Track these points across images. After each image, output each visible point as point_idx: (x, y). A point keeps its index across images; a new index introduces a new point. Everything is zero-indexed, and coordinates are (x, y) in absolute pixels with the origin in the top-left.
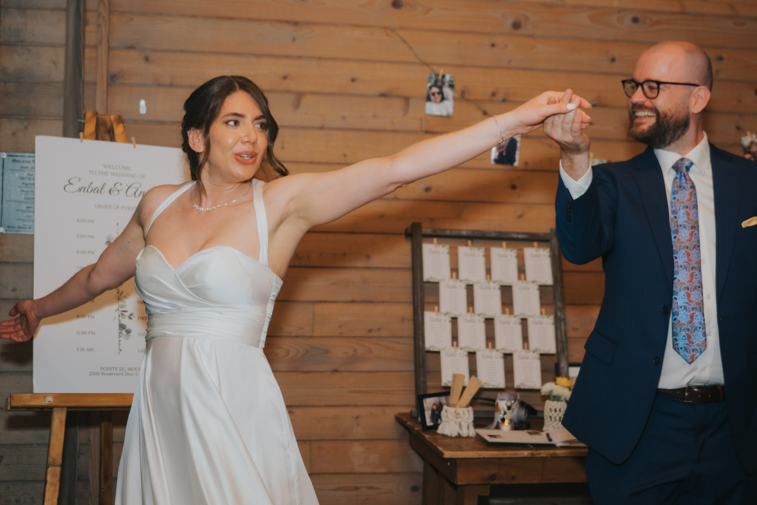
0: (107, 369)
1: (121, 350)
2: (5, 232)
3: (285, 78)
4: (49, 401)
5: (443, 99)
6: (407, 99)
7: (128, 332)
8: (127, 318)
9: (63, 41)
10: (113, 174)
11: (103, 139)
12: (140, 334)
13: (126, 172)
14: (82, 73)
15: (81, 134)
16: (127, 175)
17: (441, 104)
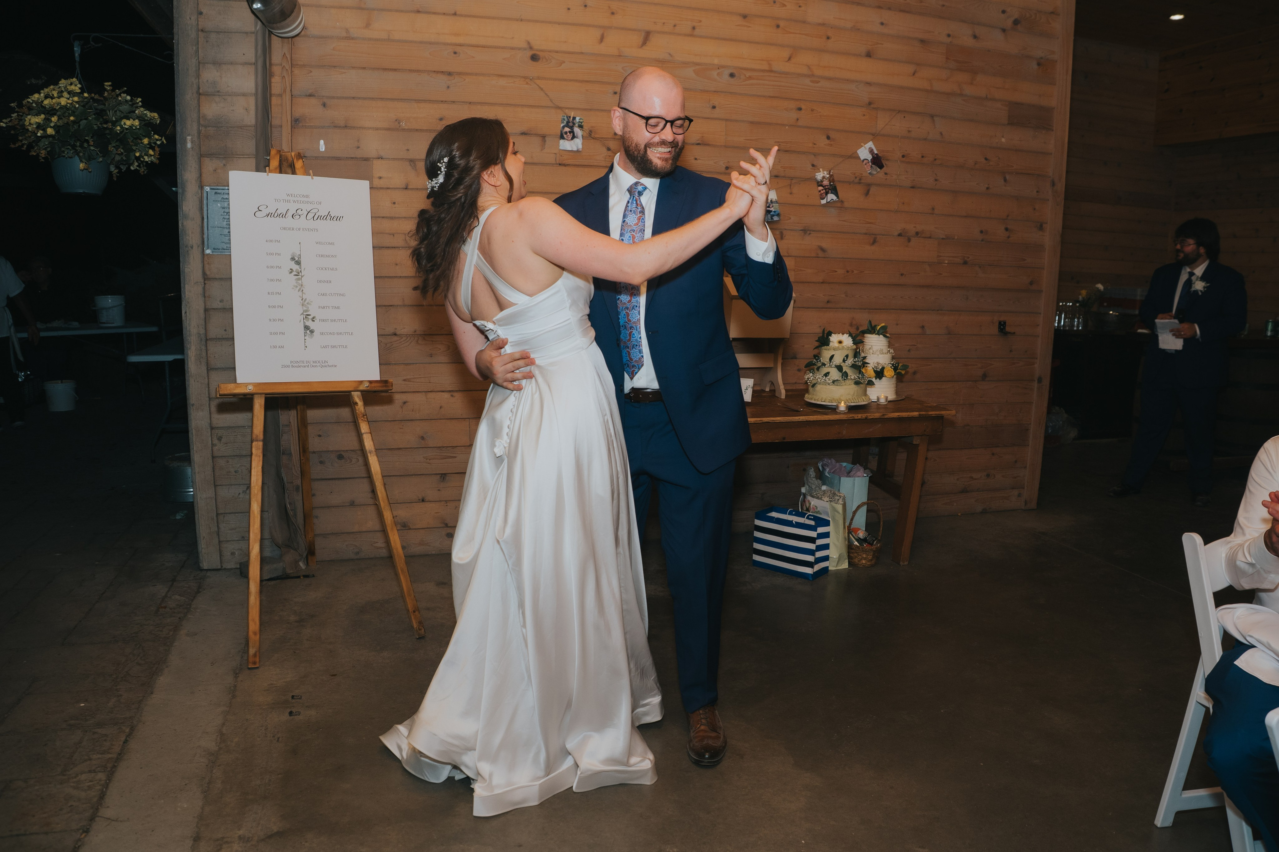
0: (296, 362)
1: (306, 347)
2: (211, 253)
4: (250, 389)
5: (574, 137)
6: (544, 137)
7: (312, 332)
8: (310, 320)
9: (254, 91)
10: (294, 202)
11: (286, 173)
12: (322, 334)
13: (306, 199)
14: (270, 118)
15: (267, 168)
16: (307, 202)
17: (572, 141)
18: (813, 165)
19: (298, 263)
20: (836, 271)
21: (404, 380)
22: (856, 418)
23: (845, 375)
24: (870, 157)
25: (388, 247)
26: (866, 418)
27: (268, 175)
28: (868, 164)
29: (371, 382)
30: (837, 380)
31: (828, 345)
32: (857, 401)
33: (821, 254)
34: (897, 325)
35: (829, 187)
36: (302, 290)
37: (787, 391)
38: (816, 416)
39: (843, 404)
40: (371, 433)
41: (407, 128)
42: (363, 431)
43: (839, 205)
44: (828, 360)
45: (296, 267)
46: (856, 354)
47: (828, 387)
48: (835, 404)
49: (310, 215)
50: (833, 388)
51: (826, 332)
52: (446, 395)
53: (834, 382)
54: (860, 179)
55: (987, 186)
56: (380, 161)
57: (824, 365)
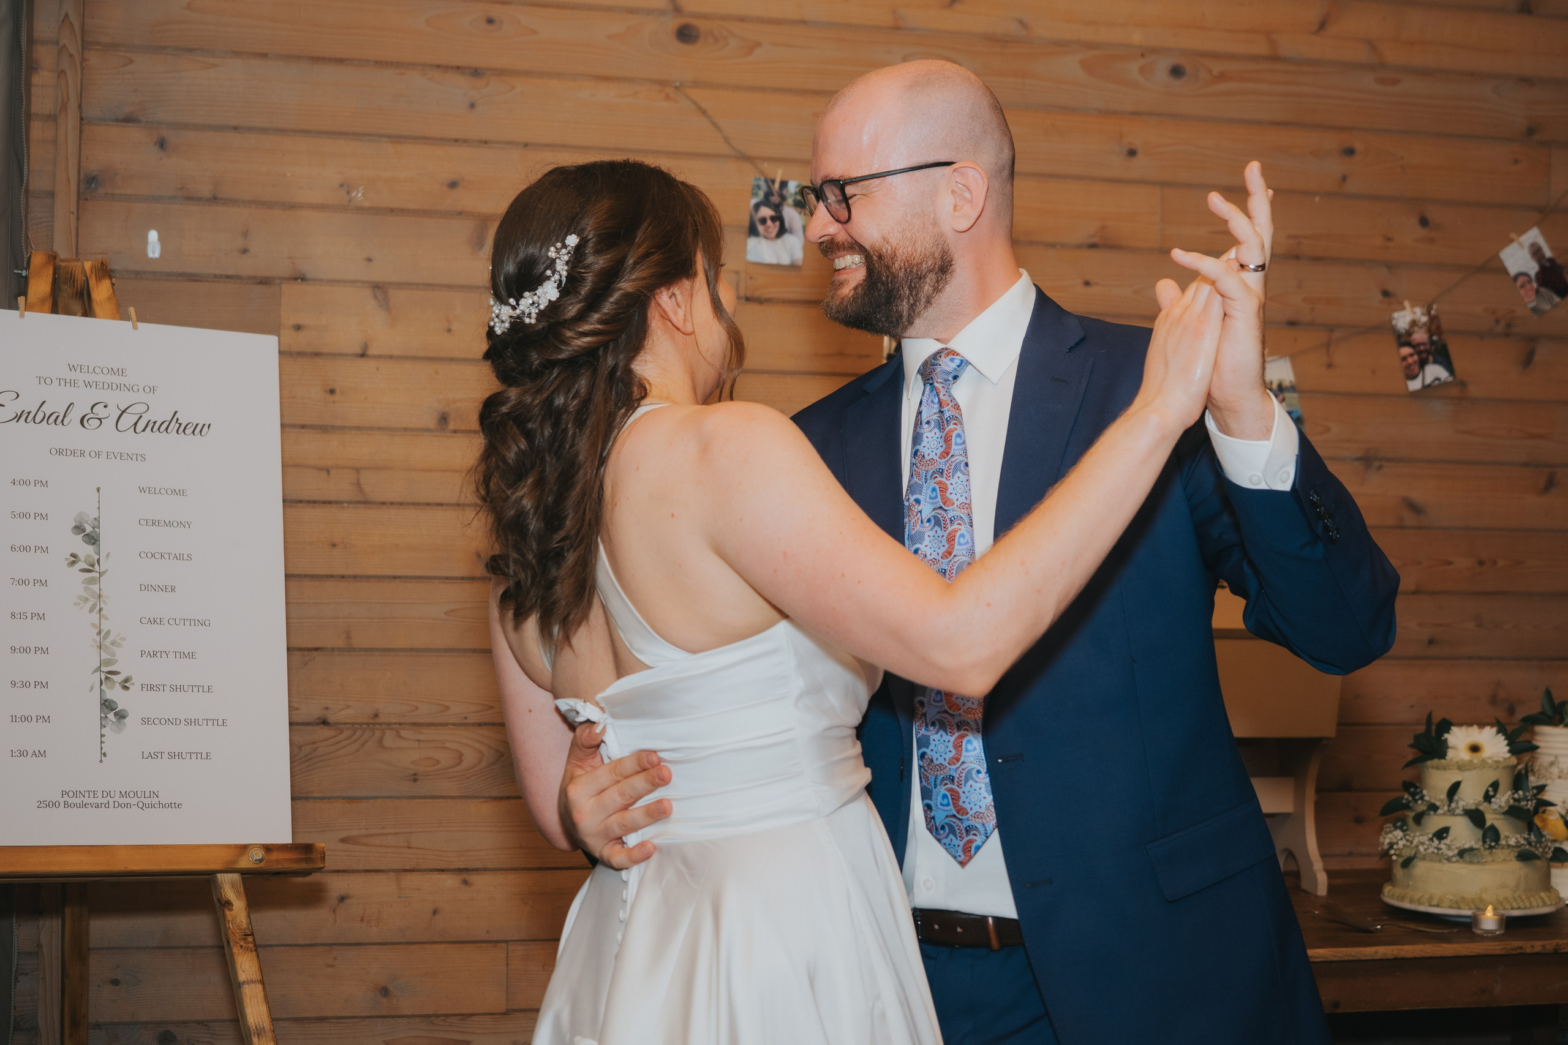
0: (75, 794)
1: (105, 755)
3: (453, 185)
5: (782, 231)
7: (121, 716)
8: (118, 687)
10: (88, 384)
11: (68, 312)
12: (146, 721)
13: (117, 379)
14: (25, 173)
15: (21, 300)
16: (119, 387)
17: (779, 241)
18: (1386, 294)
19: (92, 539)
20: (1450, 563)
21: (344, 840)
22: (1529, 950)
23: (1491, 836)
24: (1533, 268)
25: (314, 502)
26: (1556, 952)
27: (22, 316)
28: (1528, 287)
29: (268, 848)
30: (1471, 849)
31: (1443, 756)
32: (1528, 904)
33: (1410, 519)
35: (1428, 347)
36: (100, 610)
37: (1331, 874)
38: (1421, 947)
39: (1489, 913)
40: (262, 982)
41: (366, 204)
42: (242, 977)
43: (1454, 392)
44: (1443, 796)
45: (85, 550)
46: (1519, 781)
47: (1447, 866)
48: (1468, 913)
49: (127, 420)
50: (1461, 869)
51: (1436, 719)
52: (450, 881)
53: (1462, 853)
54: (1509, 326)
56: (297, 288)
57: (1434, 808)
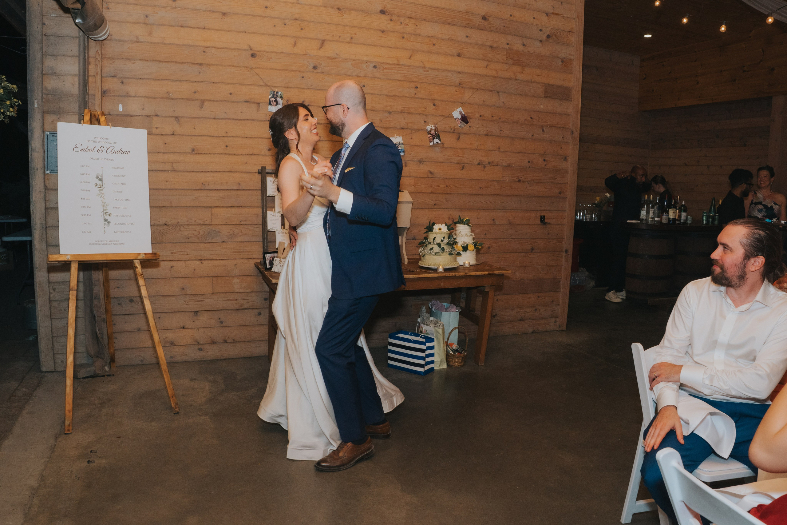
0: (98, 241)
1: (105, 232)
2: (49, 173)
3: (195, 92)
4: (68, 258)
5: (277, 104)
6: (258, 104)
7: (109, 223)
8: (108, 216)
9: (78, 73)
10: (99, 142)
11: (94, 124)
12: (115, 224)
13: (106, 141)
14: (87, 90)
15: (82, 121)
16: (107, 142)
17: (276, 106)
18: (425, 122)
19: (101, 180)
20: (440, 186)
21: (172, 253)
22: (449, 275)
23: (443, 249)
24: (460, 117)
25: (162, 171)
26: (455, 276)
27: (82, 125)
28: (459, 121)
29: (145, 254)
30: (438, 253)
31: (432, 231)
32: (450, 265)
33: (430, 175)
34: (478, 218)
35: (435, 135)
36: (103, 197)
37: (408, 259)
38: (424, 275)
39: (441, 267)
40: (145, 286)
41: (173, 97)
42: (140, 284)
43: (441, 146)
44: (432, 240)
45: (99, 183)
46: (450, 236)
47: (433, 256)
48: (436, 267)
49: (109, 151)
50: (436, 257)
51: (431, 223)
52: (198, 263)
53: (436, 253)
54: (454, 130)
55: (532, 134)
56: (157, 118)
57: (430, 243)
